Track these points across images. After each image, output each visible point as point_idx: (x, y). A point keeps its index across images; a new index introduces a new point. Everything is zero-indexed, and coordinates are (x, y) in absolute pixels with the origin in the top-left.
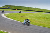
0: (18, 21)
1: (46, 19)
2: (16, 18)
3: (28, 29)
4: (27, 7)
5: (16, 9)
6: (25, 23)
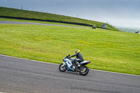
1: (50, 41)
6: (72, 67)
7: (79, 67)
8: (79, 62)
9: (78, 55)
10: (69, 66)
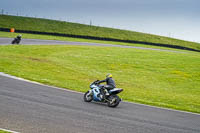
0: (22, 77)
1: (130, 70)
2: (11, 64)
3: (61, 109)
4: (57, 22)
5: (13, 30)
6: (98, 96)
7: (108, 96)
8: (108, 89)
9: (108, 81)
10: (96, 94)
